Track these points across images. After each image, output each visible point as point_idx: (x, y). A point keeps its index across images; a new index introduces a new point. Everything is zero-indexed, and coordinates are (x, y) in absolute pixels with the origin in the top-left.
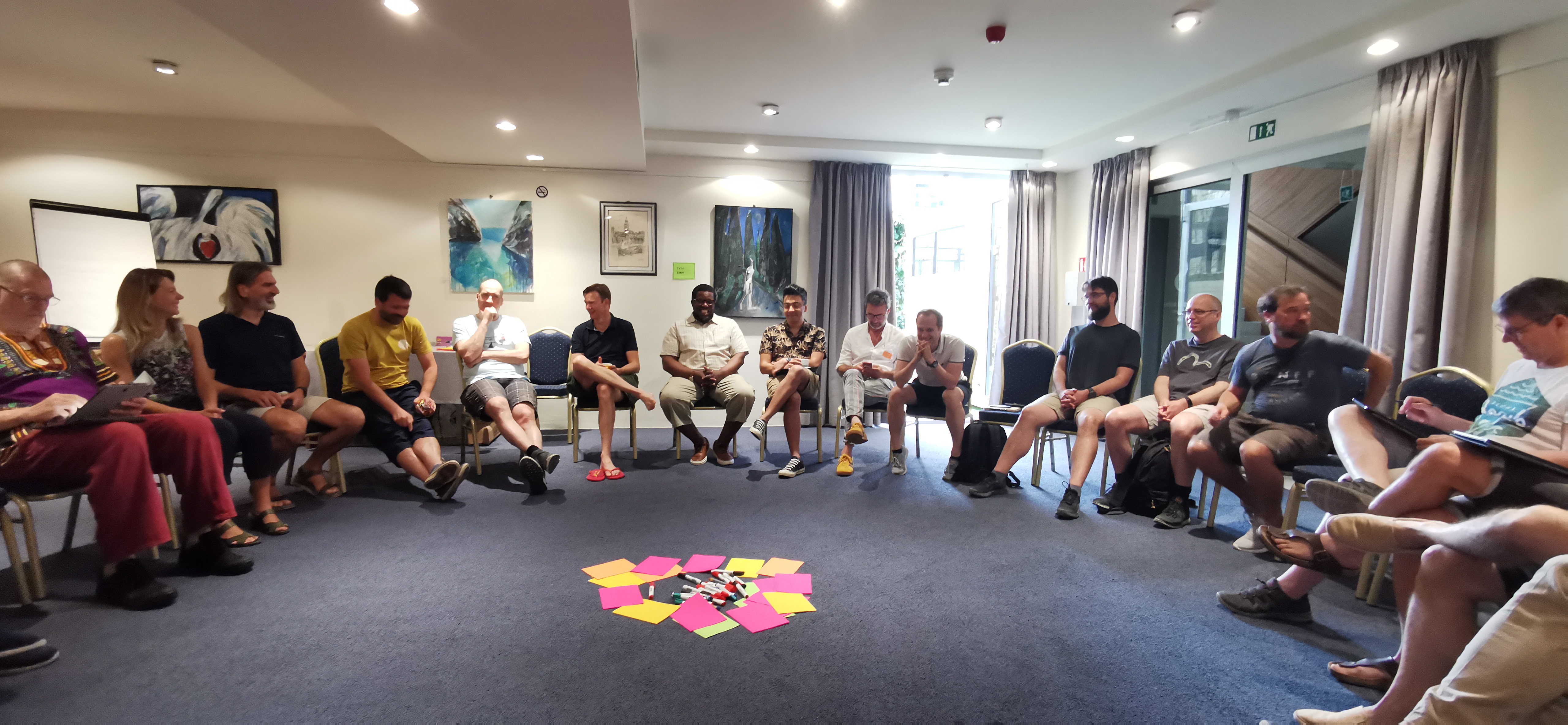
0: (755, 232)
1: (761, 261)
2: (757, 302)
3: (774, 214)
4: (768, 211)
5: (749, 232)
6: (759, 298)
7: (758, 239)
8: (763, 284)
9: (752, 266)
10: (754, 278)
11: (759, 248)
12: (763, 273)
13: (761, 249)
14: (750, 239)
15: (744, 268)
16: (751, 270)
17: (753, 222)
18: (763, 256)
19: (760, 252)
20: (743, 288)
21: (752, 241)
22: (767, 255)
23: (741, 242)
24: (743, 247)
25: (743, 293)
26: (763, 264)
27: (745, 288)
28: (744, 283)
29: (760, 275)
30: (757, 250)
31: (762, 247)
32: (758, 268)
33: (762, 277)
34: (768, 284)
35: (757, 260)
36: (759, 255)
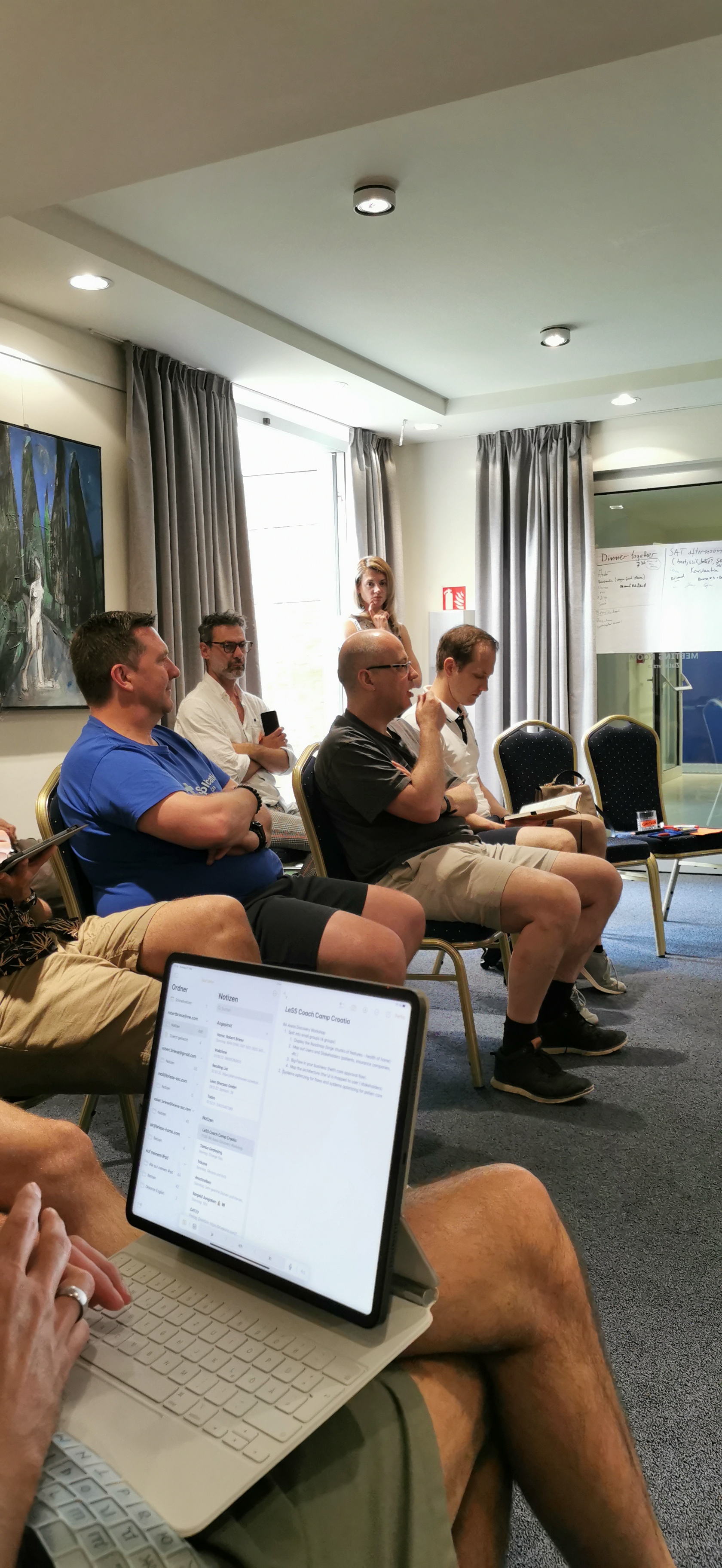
0: (41, 495)
1: (55, 567)
2: (53, 671)
3: (72, 454)
4: (61, 444)
5: (31, 493)
6: (55, 659)
7: (45, 514)
8: (60, 624)
9: (40, 581)
10: (45, 612)
11: (49, 535)
12: (60, 598)
13: (53, 539)
14: (32, 511)
15: (25, 583)
16: (38, 589)
17: (36, 467)
18: (57, 554)
19: (52, 546)
20: (25, 635)
21: (35, 515)
22: (65, 553)
23: (17, 516)
24: (22, 532)
25: (27, 647)
26: (58, 575)
27: (29, 635)
28: (26, 622)
29: (54, 602)
30: (46, 540)
31: (55, 534)
32: (50, 585)
33: (57, 606)
34: (68, 625)
35: (47, 564)
36: (49, 550)
